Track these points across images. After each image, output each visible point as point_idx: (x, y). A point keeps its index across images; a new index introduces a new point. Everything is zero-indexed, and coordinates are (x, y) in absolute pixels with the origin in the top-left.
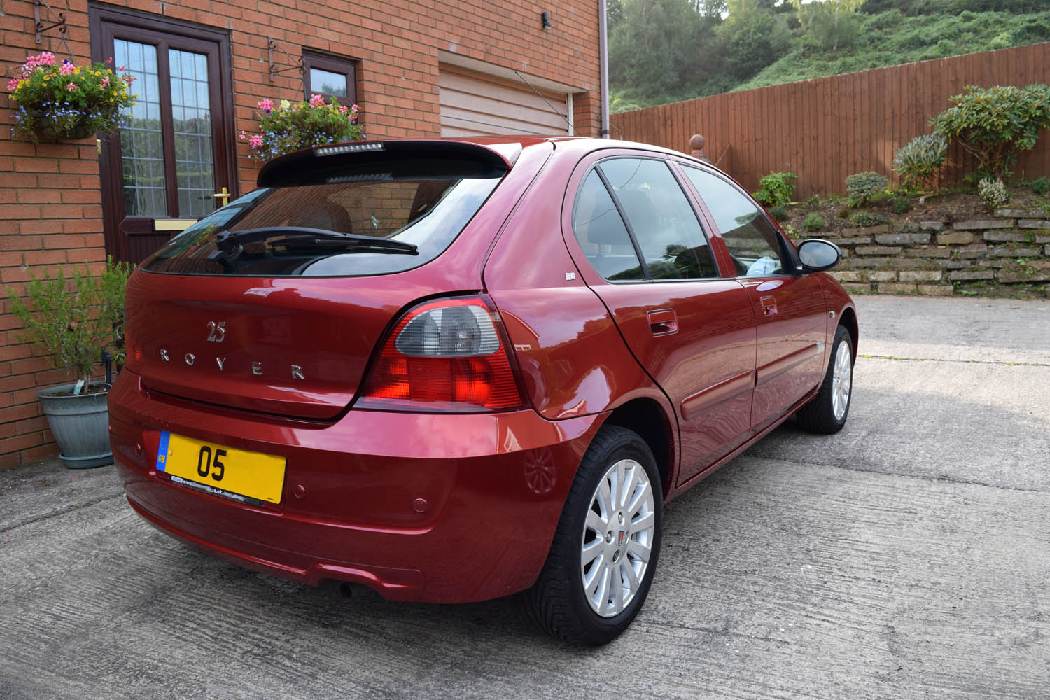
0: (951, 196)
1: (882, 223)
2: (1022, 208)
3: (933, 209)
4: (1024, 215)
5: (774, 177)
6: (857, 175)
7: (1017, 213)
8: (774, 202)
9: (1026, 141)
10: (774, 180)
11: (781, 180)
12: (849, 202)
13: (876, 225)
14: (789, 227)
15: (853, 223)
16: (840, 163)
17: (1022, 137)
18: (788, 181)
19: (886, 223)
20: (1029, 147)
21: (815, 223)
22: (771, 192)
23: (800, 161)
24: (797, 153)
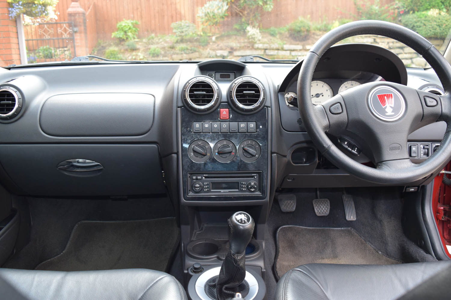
0: (229, 36)
1: (195, 51)
2: (268, 43)
3: (222, 44)
4: (269, 47)
5: (126, 23)
6: (177, 22)
7: (266, 46)
8: (127, 38)
9: (268, 6)
10: (127, 24)
11: (130, 25)
12: (174, 39)
13: (192, 53)
14: (139, 54)
15: (178, 52)
16: (164, 16)
17: (267, 4)
18: (135, 25)
19: (198, 52)
20: (270, 10)
21: (156, 51)
22: (125, 32)
23: (139, 14)
24: (137, 9)
